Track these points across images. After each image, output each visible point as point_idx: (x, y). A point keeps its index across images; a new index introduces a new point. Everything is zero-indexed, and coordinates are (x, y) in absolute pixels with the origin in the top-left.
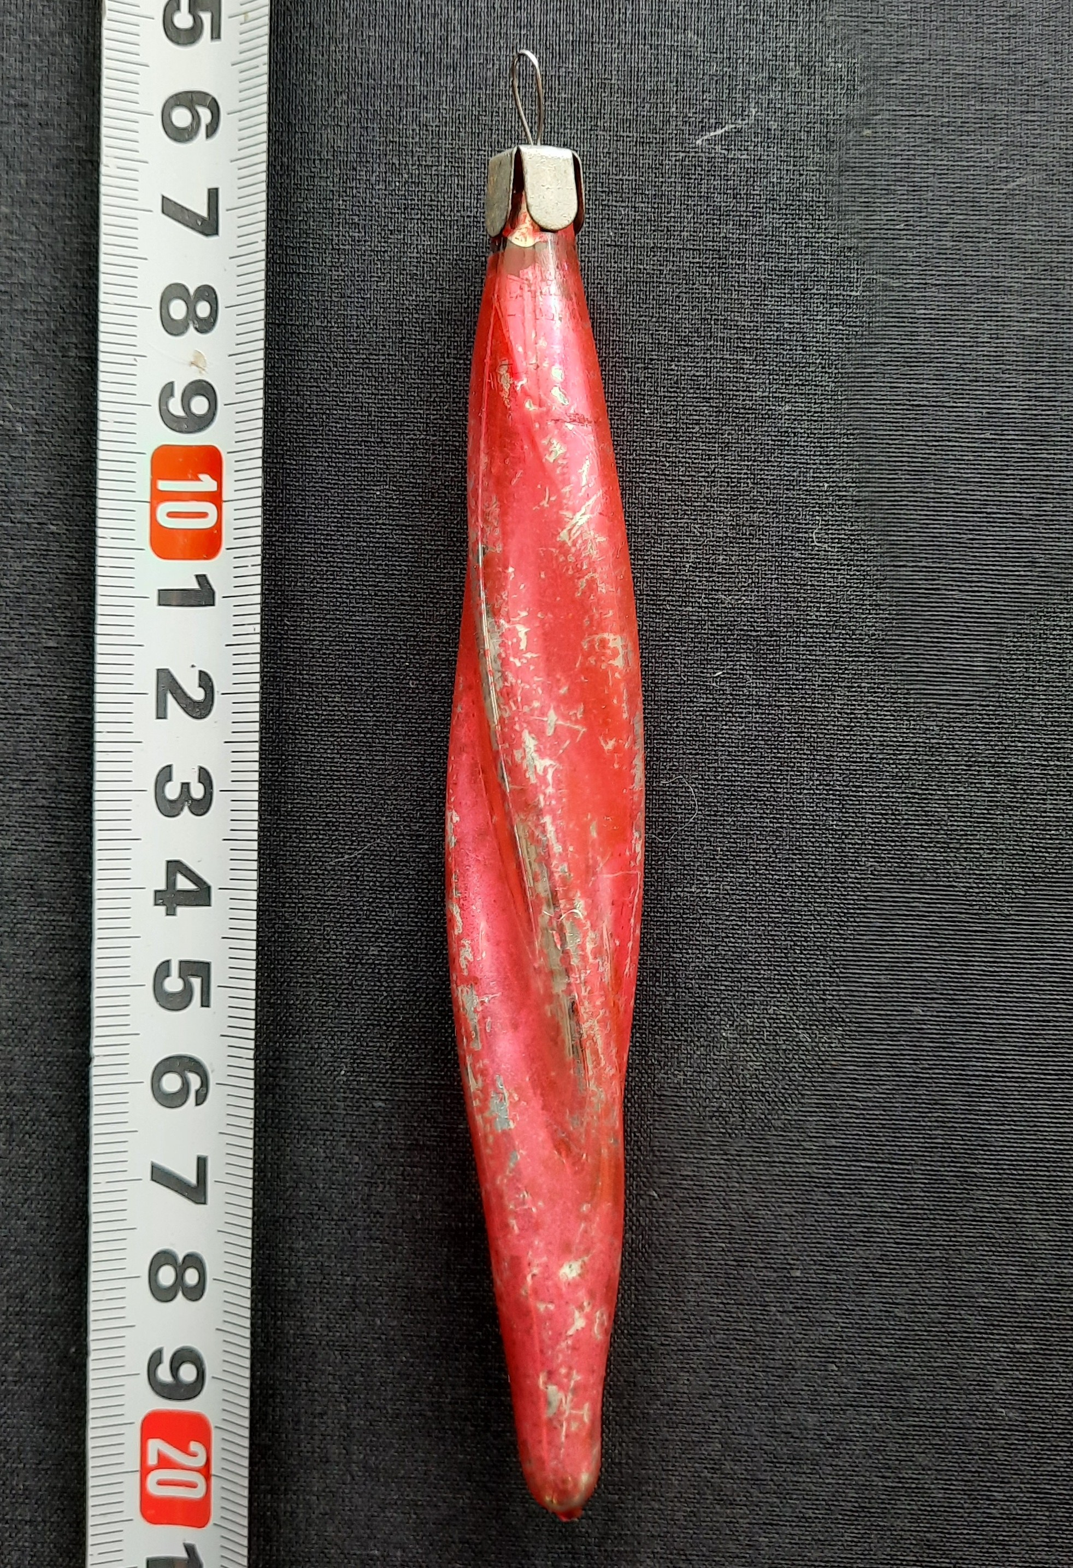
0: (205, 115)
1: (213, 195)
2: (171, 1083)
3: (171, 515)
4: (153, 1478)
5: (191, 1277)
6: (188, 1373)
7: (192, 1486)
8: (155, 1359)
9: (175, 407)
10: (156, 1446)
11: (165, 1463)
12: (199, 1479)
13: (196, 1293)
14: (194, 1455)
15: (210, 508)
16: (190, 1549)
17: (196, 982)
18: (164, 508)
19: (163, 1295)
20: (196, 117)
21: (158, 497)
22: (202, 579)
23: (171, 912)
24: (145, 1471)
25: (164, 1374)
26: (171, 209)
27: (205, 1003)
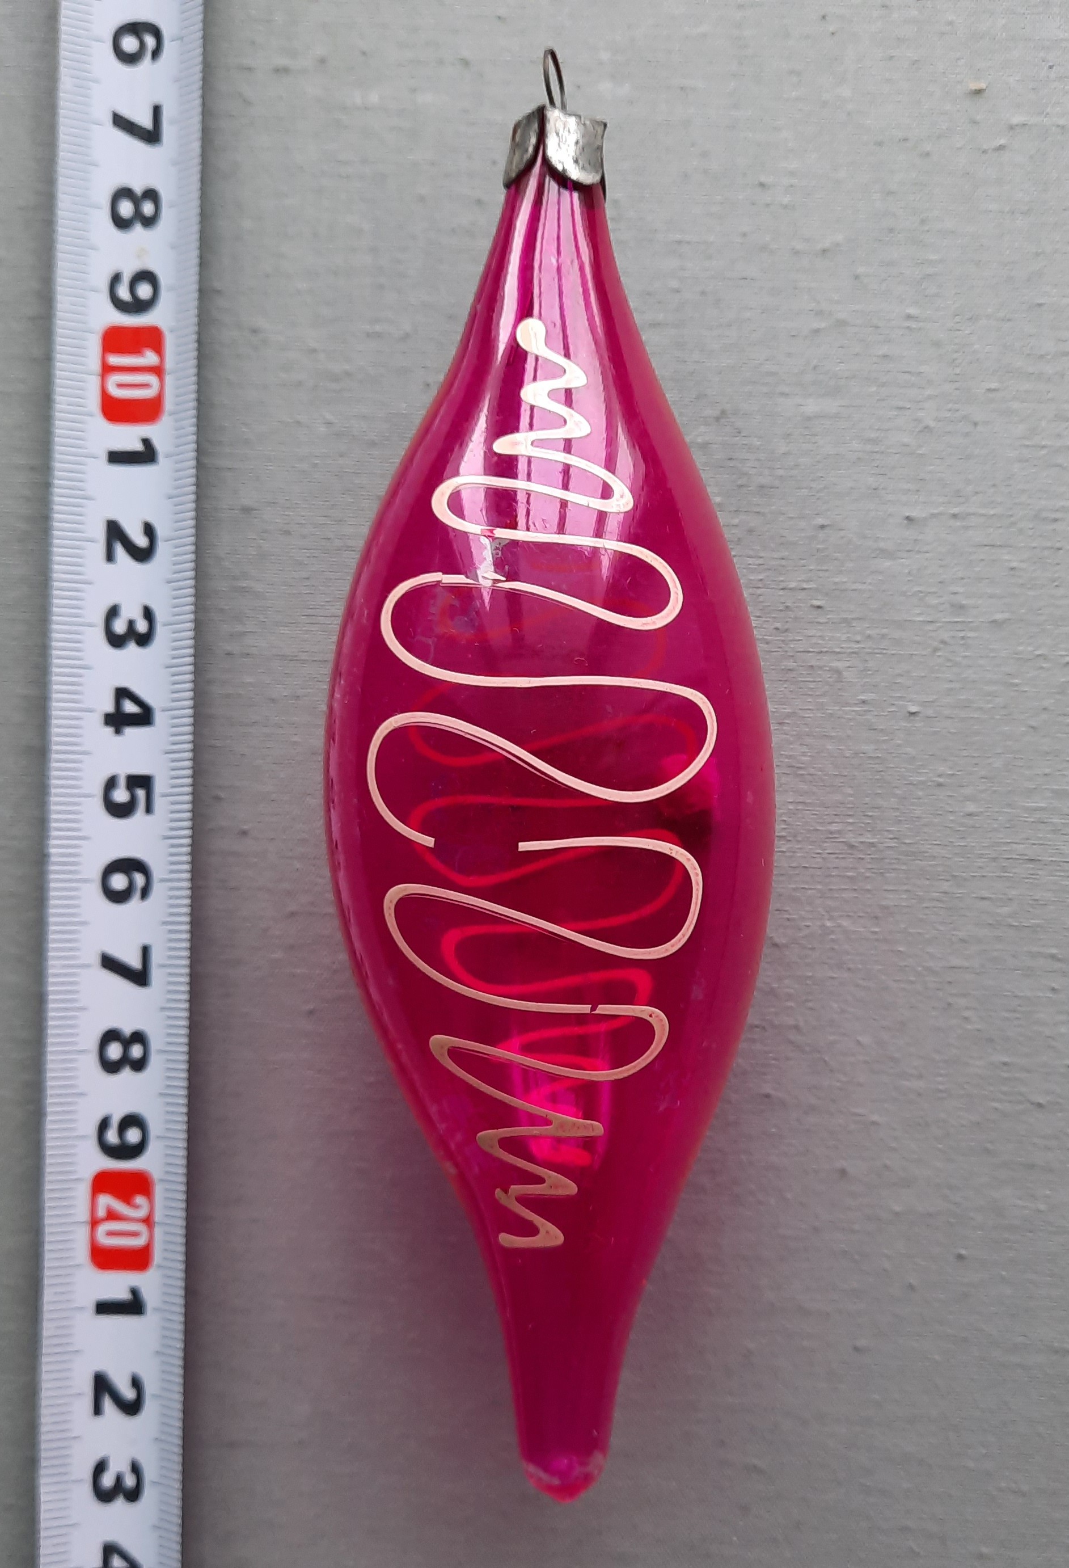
0: (150, 41)
1: (157, 111)
2: (119, 882)
3: (121, 386)
4: (103, 1228)
5: (136, 1051)
6: (133, 1136)
7: (135, 1234)
8: (104, 1124)
9: (124, 293)
10: (105, 1201)
11: (112, 1216)
12: (141, 1228)
13: (139, 1065)
14: (137, 1207)
15: (152, 379)
16: (134, 1292)
17: (141, 793)
18: (114, 379)
19: (111, 1067)
20: (142, 45)
21: (107, 369)
22: (146, 442)
23: (118, 731)
24: (94, 1223)
25: (112, 1137)
26: (121, 122)
27: (149, 810)
